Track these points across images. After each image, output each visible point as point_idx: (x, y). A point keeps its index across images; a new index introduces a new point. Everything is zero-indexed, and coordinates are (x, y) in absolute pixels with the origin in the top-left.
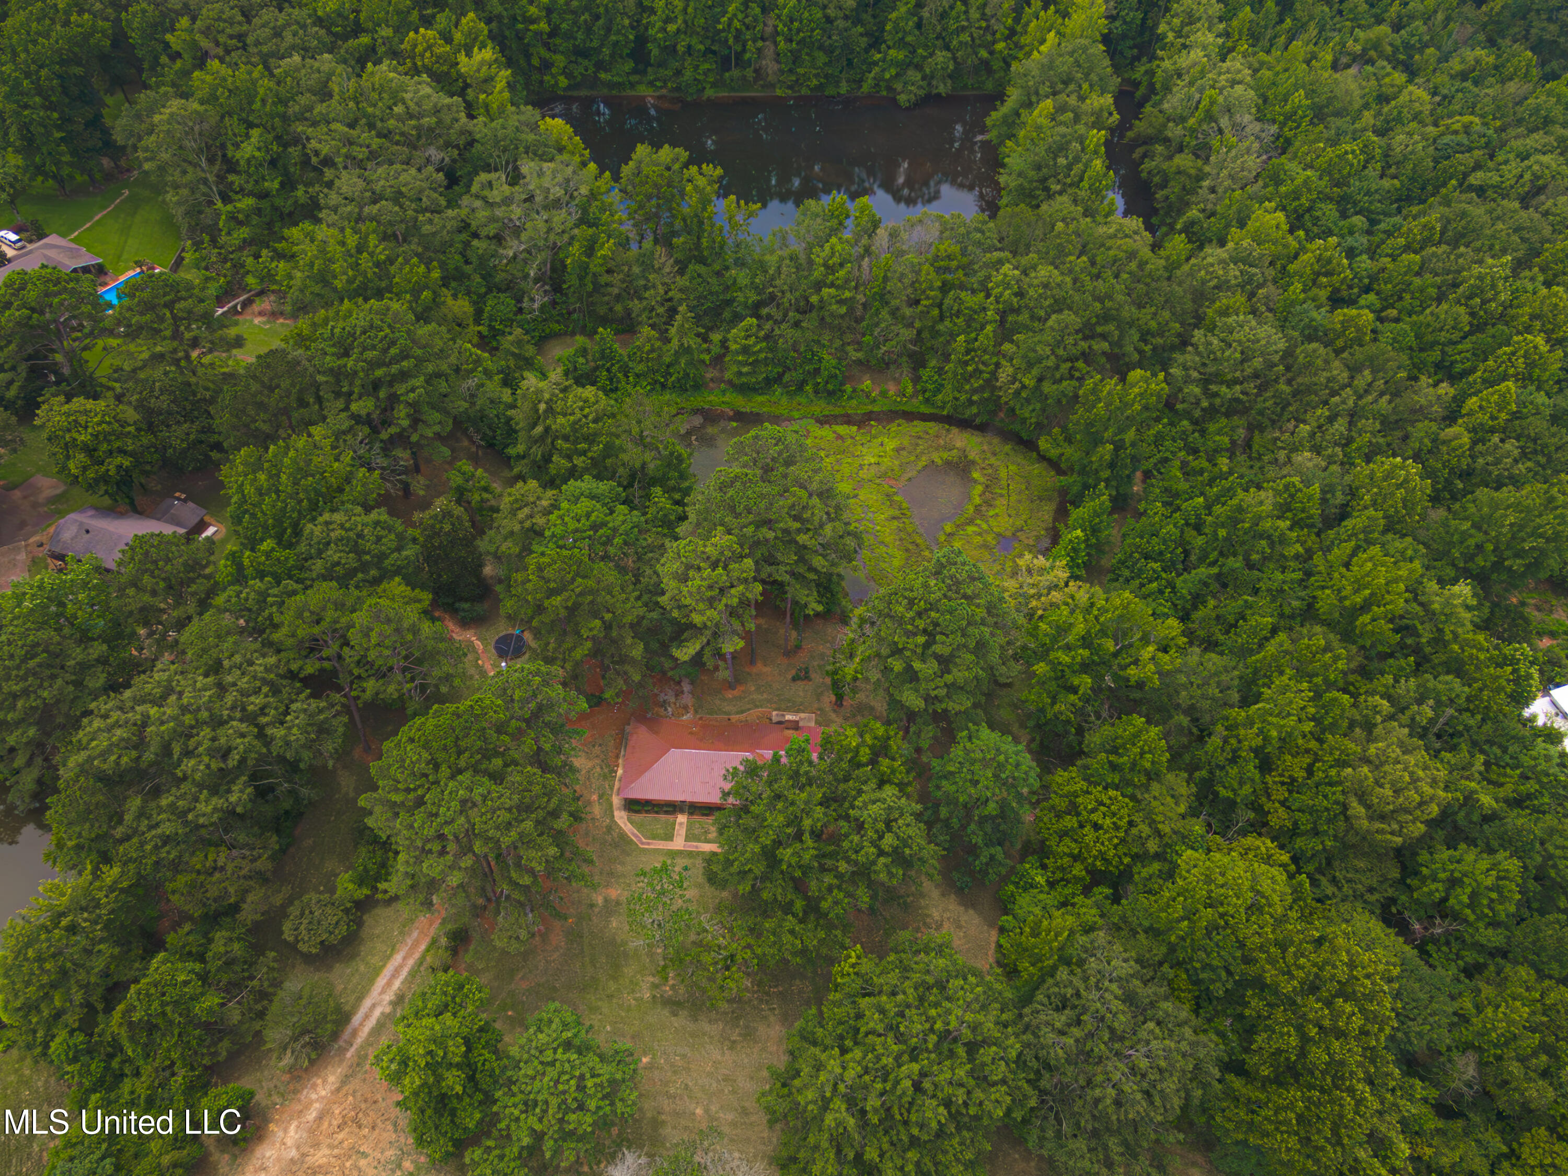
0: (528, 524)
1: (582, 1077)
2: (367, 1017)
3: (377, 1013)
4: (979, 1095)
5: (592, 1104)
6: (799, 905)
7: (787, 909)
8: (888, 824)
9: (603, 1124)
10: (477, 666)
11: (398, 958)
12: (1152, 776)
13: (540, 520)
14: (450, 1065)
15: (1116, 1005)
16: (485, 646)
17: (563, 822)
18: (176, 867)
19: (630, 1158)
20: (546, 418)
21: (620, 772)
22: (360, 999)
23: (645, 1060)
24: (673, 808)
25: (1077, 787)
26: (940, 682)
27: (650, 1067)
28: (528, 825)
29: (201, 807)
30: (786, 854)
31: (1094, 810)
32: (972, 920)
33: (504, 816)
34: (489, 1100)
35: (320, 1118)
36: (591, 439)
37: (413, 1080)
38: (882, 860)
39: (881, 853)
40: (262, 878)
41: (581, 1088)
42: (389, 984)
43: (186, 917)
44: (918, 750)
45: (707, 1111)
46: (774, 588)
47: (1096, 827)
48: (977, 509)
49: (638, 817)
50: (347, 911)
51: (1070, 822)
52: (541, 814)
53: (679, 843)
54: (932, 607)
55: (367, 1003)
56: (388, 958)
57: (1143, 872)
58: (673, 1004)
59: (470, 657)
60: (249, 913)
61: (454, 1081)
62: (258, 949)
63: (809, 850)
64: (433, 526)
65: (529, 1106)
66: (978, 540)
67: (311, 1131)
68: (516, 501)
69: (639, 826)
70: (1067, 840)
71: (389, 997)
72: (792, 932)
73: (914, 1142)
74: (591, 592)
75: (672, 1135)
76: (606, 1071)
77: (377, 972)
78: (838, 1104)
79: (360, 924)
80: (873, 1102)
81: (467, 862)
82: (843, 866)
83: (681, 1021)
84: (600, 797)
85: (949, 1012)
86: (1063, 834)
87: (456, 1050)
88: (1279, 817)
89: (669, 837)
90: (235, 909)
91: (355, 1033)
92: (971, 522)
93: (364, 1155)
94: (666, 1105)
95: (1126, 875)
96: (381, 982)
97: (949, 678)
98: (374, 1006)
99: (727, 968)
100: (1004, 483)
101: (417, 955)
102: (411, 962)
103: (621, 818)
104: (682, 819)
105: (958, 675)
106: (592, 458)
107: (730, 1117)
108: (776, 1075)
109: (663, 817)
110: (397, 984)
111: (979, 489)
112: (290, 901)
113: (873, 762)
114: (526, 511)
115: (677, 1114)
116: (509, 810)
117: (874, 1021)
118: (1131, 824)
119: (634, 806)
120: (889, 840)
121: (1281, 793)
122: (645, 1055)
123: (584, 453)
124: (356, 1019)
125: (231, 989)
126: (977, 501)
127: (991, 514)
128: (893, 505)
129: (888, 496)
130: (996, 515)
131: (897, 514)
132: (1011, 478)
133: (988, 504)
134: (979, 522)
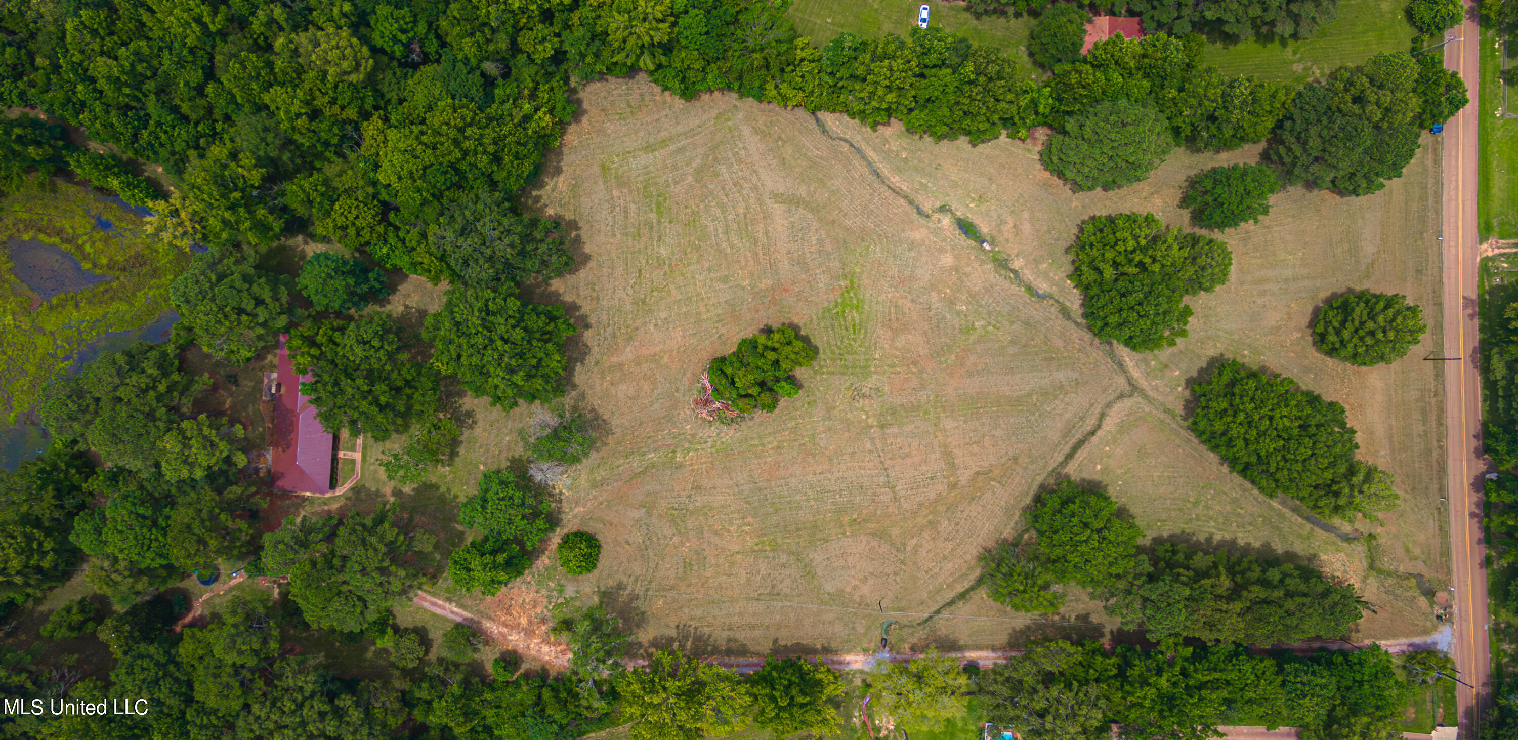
0: (126, 573)
1: (499, 499)
2: (457, 614)
3: (456, 610)
4: (510, 313)
5: (511, 492)
6: (408, 391)
7: (410, 397)
8: (365, 343)
9: (518, 487)
10: (224, 594)
11: (426, 605)
12: (326, 182)
13: (122, 565)
14: (495, 561)
15: (469, 241)
16: (207, 591)
17: (368, 522)
18: (384, 725)
19: (531, 472)
20: (9, 575)
21: (308, 494)
22: (447, 620)
23: (482, 467)
24: (335, 459)
25: (331, 225)
26: (271, 306)
27: (485, 464)
28: (374, 540)
29: (354, 719)
30: (383, 400)
31: (346, 218)
32: (403, 288)
33: (371, 553)
34: (506, 542)
35: (506, 626)
36: (29, 538)
37: (503, 576)
38: (386, 347)
39: (382, 347)
40: (386, 683)
41: (503, 499)
42: (440, 607)
43: (410, 714)
44: (309, 316)
45: (507, 435)
46: (199, 406)
47: (357, 217)
48: (69, 241)
49: (340, 480)
50: (401, 637)
51: (352, 231)
52: (366, 534)
53: (357, 456)
54: (221, 309)
55: (450, 616)
56: (425, 610)
57: (384, 196)
58: (453, 454)
59: (217, 601)
60: (406, 686)
61: (501, 558)
62: (424, 677)
63: (381, 387)
64: (125, 638)
65: (510, 522)
66: (100, 245)
67: (512, 629)
68: (108, 584)
69: (345, 479)
70: (362, 233)
71: (447, 605)
72: (423, 395)
73: (529, 342)
74: (203, 521)
75: (519, 451)
76: (495, 487)
77: (434, 615)
78: (515, 378)
79: (406, 629)
80: (513, 362)
81: (393, 568)
82: (388, 368)
83: (462, 450)
84: (325, 504)
85: (473, 324)
86: (358, 234)
87: (488, 558)
88: (351, 113)
89: (353, 462)
90: (403, 693)
91: (466, 619)
92: (80, 248)
93: (524, 600)
94: (504, 455)
95: (384, 204)
96: (439, 611)
97: (268, 300)
98: (452, 612)
99: (439, 428)
100: (35, 217)
101: (424, 595)
102: (429, 597)
103: (340, 491)
104: (341, 455)
105: (266, 295)
106: (45, 537)
107: (510, 423)
108: (493, 404)
109: (340, 466)
110: (440, 602)
111: (41, 236)
112: (397, 668)
113: (319, 346)
114: (113, 576)
115: (509, 449)
116: (367, 550)
117: (475, 360)
118: (356, 199)
119: (333, 485)
120: (376, 343)
121: (336, 109)
122: (478, 468)
123: (40, 544)
124: (459, 620)
125: (444, 683)
126: (56, 240)
127: (71, 231)
128: (62, 305)
129: (51, 308)
130: (72, 228)
131: (72, 303)
132: (29, 210)
133: (59, 232)
134: (80, 242)
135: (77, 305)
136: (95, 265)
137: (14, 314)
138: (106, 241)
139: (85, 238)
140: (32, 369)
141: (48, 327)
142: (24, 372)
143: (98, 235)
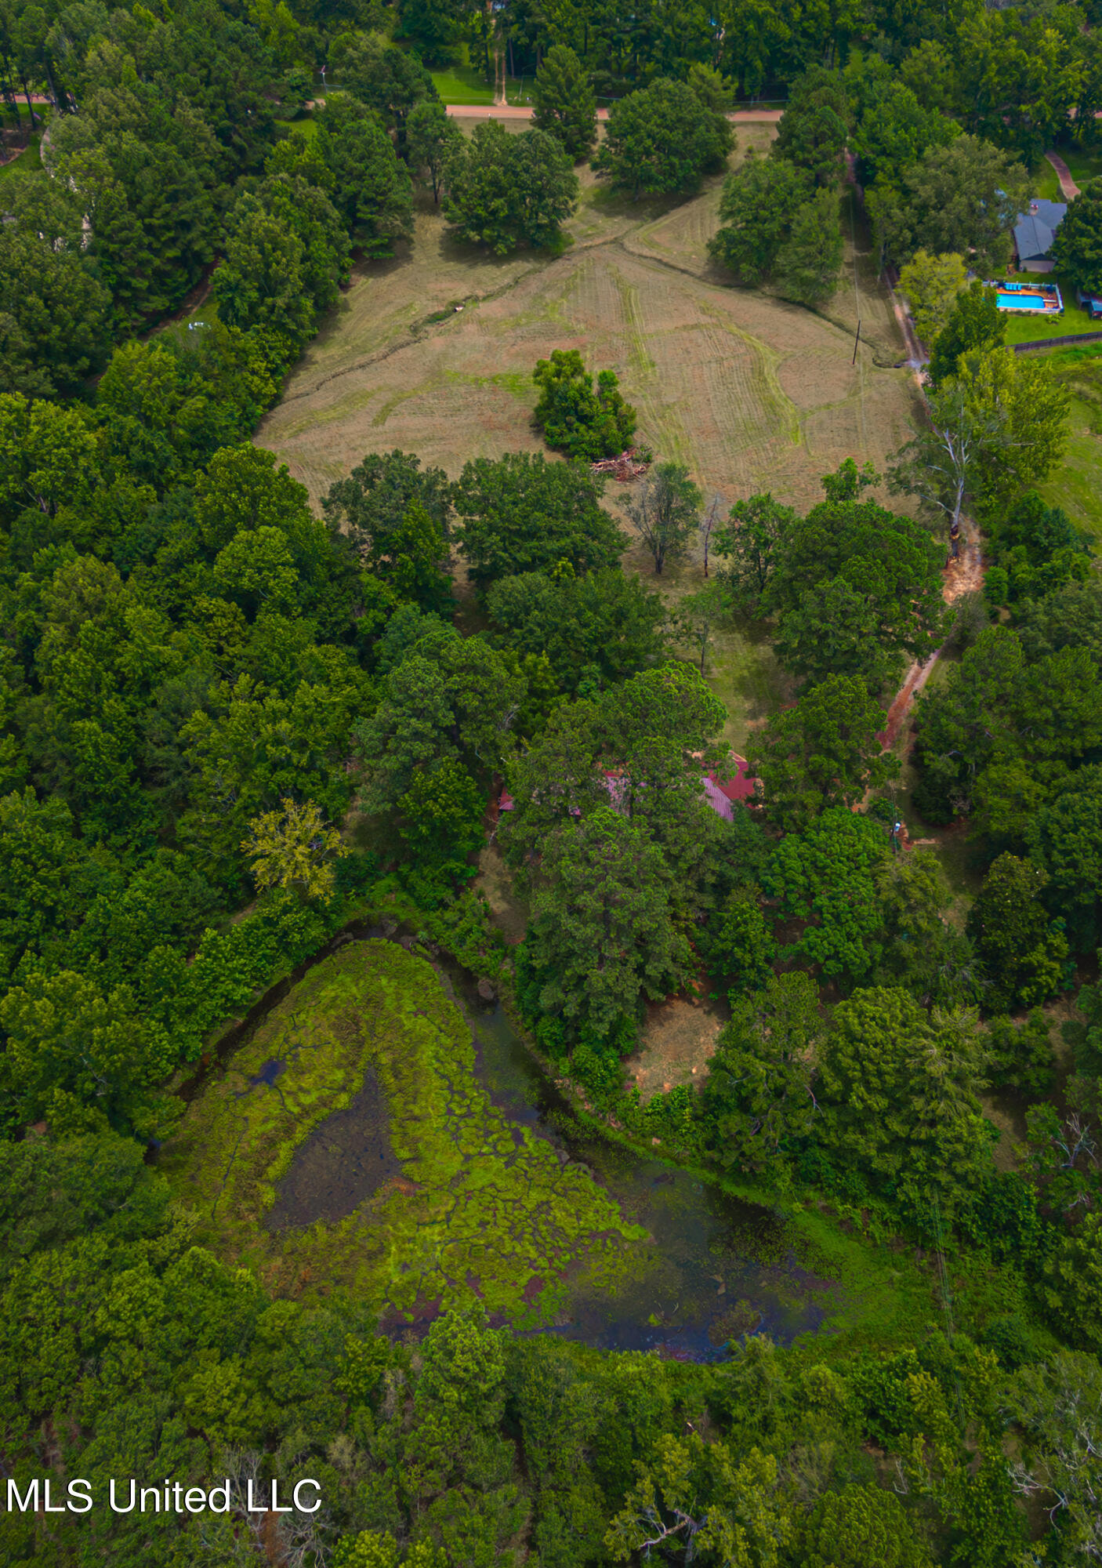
48: (289, 1132)
66: (307, 1081)
92: (306, 1111)
100: (231, 1181)
111: (272, 1172)
126: (284, 1150)
127: (271, 1125)
128: (412, 1142)
129: (416, 1159)
130: (266, 1121)
131: (411, 1125)
132: (216, 1190)
133: (271, 1142)
134: (296, 1110)
135: (416, 1119)
136: (343, 1089)
137: (421, 1224)
138: (301, 1072)
139: (289, 1101)
140: (536, 1196)
141: (455, 1166)
142: (544, 1206)
143: (288, 1082)
